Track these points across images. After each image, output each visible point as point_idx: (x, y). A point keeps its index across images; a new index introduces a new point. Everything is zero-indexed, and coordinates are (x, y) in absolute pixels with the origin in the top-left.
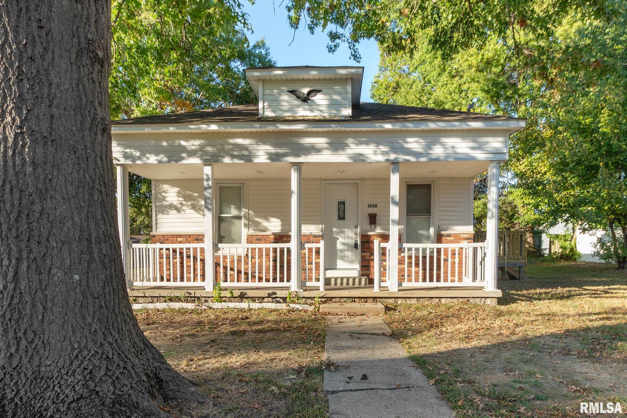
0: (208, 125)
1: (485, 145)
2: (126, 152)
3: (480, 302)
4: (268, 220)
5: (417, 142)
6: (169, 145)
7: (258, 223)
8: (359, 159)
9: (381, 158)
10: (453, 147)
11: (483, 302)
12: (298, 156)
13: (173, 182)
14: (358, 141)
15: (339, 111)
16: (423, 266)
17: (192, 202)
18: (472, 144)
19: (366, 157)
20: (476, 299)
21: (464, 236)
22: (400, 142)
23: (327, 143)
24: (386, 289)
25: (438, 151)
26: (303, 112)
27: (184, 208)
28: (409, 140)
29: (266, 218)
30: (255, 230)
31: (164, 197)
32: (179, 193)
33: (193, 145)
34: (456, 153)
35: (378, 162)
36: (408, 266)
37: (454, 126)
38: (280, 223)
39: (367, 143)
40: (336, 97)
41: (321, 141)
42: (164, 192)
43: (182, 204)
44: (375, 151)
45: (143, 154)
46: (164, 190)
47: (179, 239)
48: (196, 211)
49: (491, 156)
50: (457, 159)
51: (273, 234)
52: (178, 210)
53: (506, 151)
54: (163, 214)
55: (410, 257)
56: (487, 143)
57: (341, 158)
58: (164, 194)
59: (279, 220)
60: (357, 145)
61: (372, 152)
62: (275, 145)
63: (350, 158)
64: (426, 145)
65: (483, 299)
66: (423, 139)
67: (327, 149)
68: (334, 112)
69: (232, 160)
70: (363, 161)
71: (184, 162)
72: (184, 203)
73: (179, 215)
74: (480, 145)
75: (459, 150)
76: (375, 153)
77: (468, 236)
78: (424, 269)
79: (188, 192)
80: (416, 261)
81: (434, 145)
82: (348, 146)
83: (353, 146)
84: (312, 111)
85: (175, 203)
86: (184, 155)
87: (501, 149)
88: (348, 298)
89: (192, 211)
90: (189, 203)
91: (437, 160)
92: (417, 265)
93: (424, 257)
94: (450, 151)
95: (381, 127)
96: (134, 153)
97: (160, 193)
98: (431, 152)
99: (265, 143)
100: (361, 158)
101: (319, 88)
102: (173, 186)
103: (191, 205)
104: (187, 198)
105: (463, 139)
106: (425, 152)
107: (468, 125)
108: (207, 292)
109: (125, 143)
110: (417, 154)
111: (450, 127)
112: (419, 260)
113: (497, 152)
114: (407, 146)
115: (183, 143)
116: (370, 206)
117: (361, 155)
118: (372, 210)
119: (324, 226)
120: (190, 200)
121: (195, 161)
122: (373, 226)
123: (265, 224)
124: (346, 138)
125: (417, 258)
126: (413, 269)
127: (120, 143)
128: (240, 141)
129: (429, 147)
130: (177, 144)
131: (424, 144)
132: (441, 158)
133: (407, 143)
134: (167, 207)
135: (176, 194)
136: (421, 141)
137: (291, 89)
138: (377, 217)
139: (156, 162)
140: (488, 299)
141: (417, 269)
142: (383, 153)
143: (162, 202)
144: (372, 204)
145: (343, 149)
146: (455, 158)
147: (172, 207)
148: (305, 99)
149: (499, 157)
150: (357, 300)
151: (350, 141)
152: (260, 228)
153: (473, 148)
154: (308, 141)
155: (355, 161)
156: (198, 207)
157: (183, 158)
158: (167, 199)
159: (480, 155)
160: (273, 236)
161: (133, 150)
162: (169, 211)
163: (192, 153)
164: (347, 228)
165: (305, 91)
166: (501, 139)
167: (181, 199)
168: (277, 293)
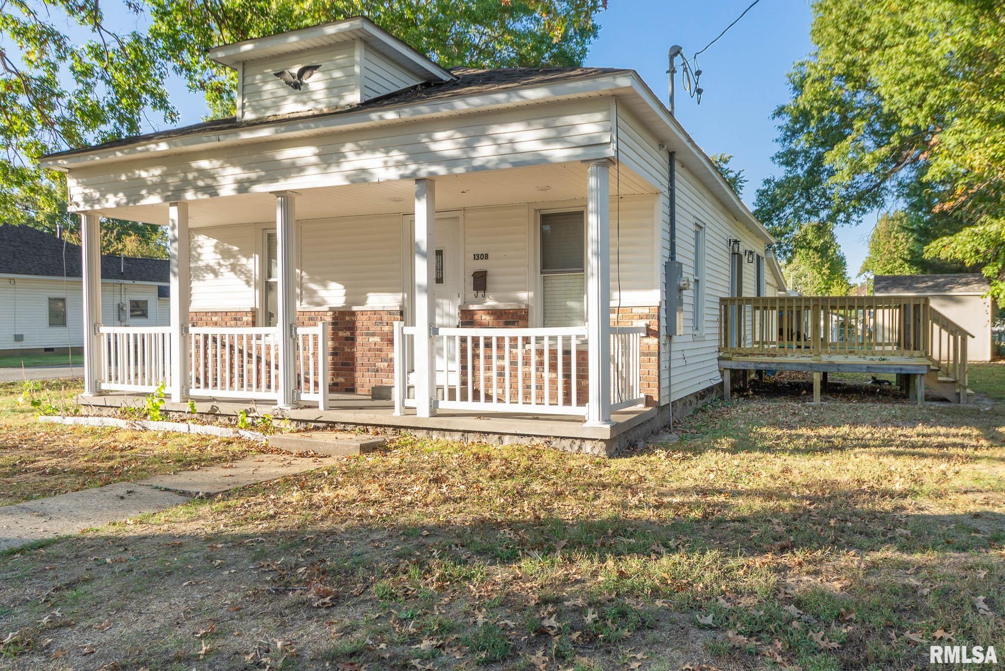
0: (157, 144)
1: (568, 130)
2: (86, 194)
3: (571, 446)
4: (325, 286)
5: (450, 138)
6: (129, 179)
7: (313, 293)
8: (360, 177)
9: (393, 174)
10: (511, 142)
11: (576, 448)
12: (274, 180)
13: (208, 231)
14: (360, 146)
15: (341, 97)
16: (564, 370)
17: (232, 261)
18: (544, 133)
19: (371, 174)
20: (563, 441)
21: (640, 311)
22: (424, 140)
23: (315, 155)
24: (410, 411)
25: (485, 152)
26: (291, 107)
27: (222, 270)
28: (439, 135)
29: (324, 284)
30: (309, 303)
31: (200, 254)
32: (216, 247)
33: (153, 176)
34: (515, 152)
35: (389, 181)
36: (537, 370)
37: (498, 102)
38: (343, 292)
39: (373, 149)
40: (337, 74)
41: (306, 153)
42: (199, 246)
43: (219, 264)
44: (386, 162)
45: (103, 195)
46: (200, 243)
47: (215, 319)
48: (236, 273)
49: (579, 151)
50: (516, 164)
51: (331, 309)
52: (216, 273)
53: (608, 140)
54: (199, 280)
55: (540, 352)
56: (573, 125)
57: (335, 178)
58: (199, 250)
59: (342, 287)
60: (358, 154)
61: (382, 164)
62: (246, 167)
63: (347, 177)
64: (465, 143)
65: (578, 442)
66: (461, 132)
67: (315, 165)
68: (334, 100)
69: (195, 194)
70: (365, 180)
71: (143, 202)
72: (222, 262)
73: (217, 282)
74: (559, 133)
75: (522, 147)
76: (386, 165)
77: (646, 311)
78: (567, 376)
79: (226, 246)
80: (550, 358)
81: (479, 141)
82: (345, 157)
83: (351, 156)
84: (304, 103)
85: (212, 263)
86: (144, 192)
87: (599, 137)
88: (357, 424)
89: (232, 274)
90: (227, 263)
91: (482, 168)
92: (553, 367)
93: (567, 353)
94: (505, 150)
95: (381, 118)
96: (94, 194)
97: (195, 249)
98: (474, 155)
99: (233, 165)
100: (363, 176)
101: (314, 62)
102: (210, 236)
103: (231, 265)
104: (226, 254)
105: (529, 125)
106: (464, 157)
107: (522, 97)
108: (173, 404)
109: (85, 180)
110: (450, 162)
111: (491, 103)
112: (556, 358)
113: (592, 144)
114: (434, 147)
115: (144, 174)
116: (477, 257)
117: (363, 170)
118: (480, 265)
119: (406, 295)
120: (229, 258)
121: (155, 199)
122: (480, 294)
123: (322, 293)
124: (343, 144)
125: (553, 353)
126: (547, 375)
127: (80, 180)
128: (204, 164)
129: (469, 146)
130: (137, 176)
131: (462, 140)
132: (489, 165)
133: (435, 141)
134: (202, 270)
135: (212, 249)
136: (458, 135)
137: (278, 69)
138: (488, 278)
139: (114, 206)
140: (587, 442)
141: (554, 375)
142: (399, 164)
143: (196, 261)
144: (480, 253)
145: (338, 163)
146: (512, 163)
147: (209, 269)
148: (296, 85)
149: (593, 153)
150: (370, 429)
151: (348, 147)
152: (316, 300)
153: (546, 140)
154: (287, 154)
155: (353, 182)
156: (238, 268)
157: (142, 197)
158: (202, 258)
159: (558, 153)
160: (330, 313)
161: (92, 190)
162: (205, 275)
163: (152, 189)
164: (446, 298)
165: (295, 70)
166: (599, 116)
167: (219, 256)
168: (258, 410)
